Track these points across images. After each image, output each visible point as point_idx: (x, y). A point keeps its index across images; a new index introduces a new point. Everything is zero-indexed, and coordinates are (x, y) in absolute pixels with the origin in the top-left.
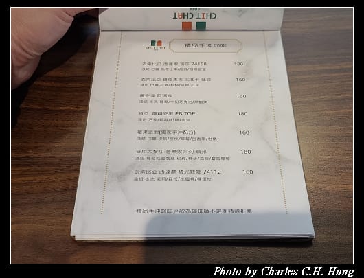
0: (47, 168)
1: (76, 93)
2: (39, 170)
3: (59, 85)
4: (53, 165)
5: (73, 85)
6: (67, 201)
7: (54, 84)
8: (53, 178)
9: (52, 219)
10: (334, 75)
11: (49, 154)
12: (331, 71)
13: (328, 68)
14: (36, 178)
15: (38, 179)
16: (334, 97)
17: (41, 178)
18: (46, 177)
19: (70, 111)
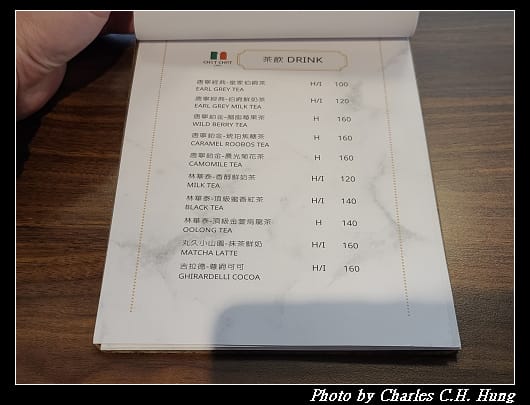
0: (53, 244)
1: (102, 132)
2: (42, 248)
3: (77, 119)
4: (63, 240)
5: (99, 119)
6: (83, 296)
7: (69, 118)
8: (62, 260)
9: (59, 323)
10: (492, 114)
11: (57, 224)
12: (488, 108)
13: (484, 103)
14: (37, 259)
15: (40, 260)
16: (493, 148)
17: (44, 259)
18: (53, 258)
19: (92, 159)
